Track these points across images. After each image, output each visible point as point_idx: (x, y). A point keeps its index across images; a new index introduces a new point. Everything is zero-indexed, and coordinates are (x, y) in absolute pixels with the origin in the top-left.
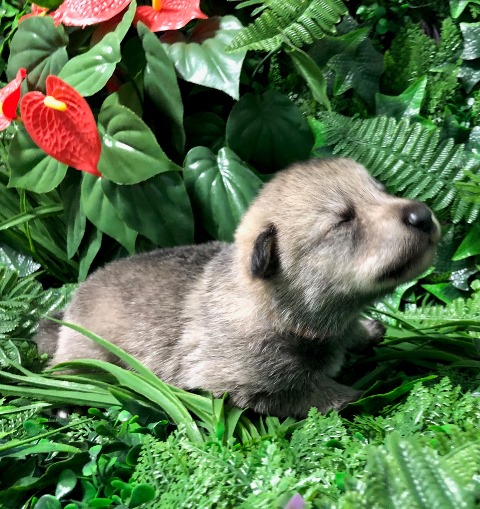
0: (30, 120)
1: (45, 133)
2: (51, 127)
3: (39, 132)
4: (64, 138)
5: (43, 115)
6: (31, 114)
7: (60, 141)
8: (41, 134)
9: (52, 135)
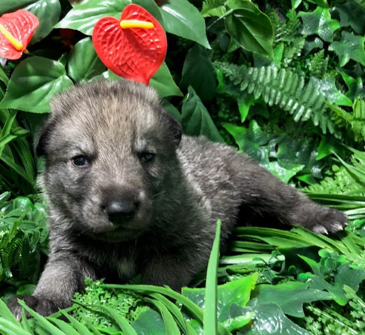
0: (100, 39)
1: (109, 50)
2: (117, 45)
3: (105, 48)
4: (126, 54)
5: (114, 35)
6: (102, 34)
7: (122, 56)
8: (106, 50)
9: (117, 51)
